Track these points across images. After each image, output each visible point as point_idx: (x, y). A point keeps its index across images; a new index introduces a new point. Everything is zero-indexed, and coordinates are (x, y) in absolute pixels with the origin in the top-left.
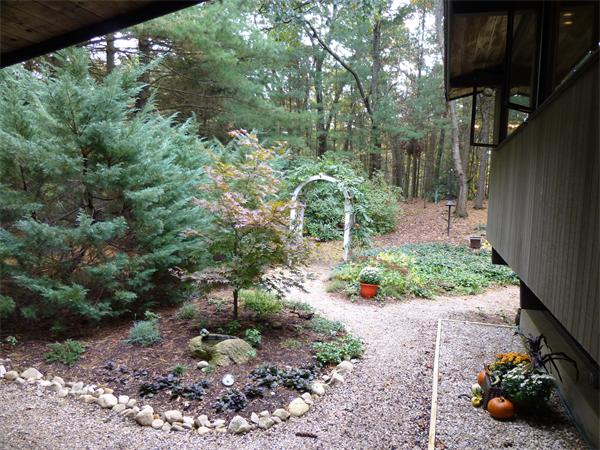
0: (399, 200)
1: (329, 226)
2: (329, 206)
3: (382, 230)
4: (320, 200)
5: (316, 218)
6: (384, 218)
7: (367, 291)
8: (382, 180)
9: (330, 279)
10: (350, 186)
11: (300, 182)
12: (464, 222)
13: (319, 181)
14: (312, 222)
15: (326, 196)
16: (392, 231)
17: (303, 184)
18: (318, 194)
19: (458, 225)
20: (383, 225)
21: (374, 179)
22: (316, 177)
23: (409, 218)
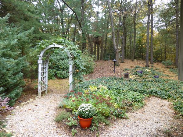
0: (94, 60)
1: (65, 72)
2: (65, 63)
3: (88, 72)
4: (61, 61)
5: (60, 68)
6: (88, 67)
7: (84, 124)
8: (87, 52)
9: (60, 107)
10: (71, 49)
11: (43, 49)
12: (119, 68)
13: (54, 48)
14: (58, 70)
15: (64, 59)
16: (92, 72)
17: (45, 50)
18: (61, 58)
19: (117, 69)
20: (88, 70)
21: (84, 52)
22: (52, 46)
23: (98, 67)
